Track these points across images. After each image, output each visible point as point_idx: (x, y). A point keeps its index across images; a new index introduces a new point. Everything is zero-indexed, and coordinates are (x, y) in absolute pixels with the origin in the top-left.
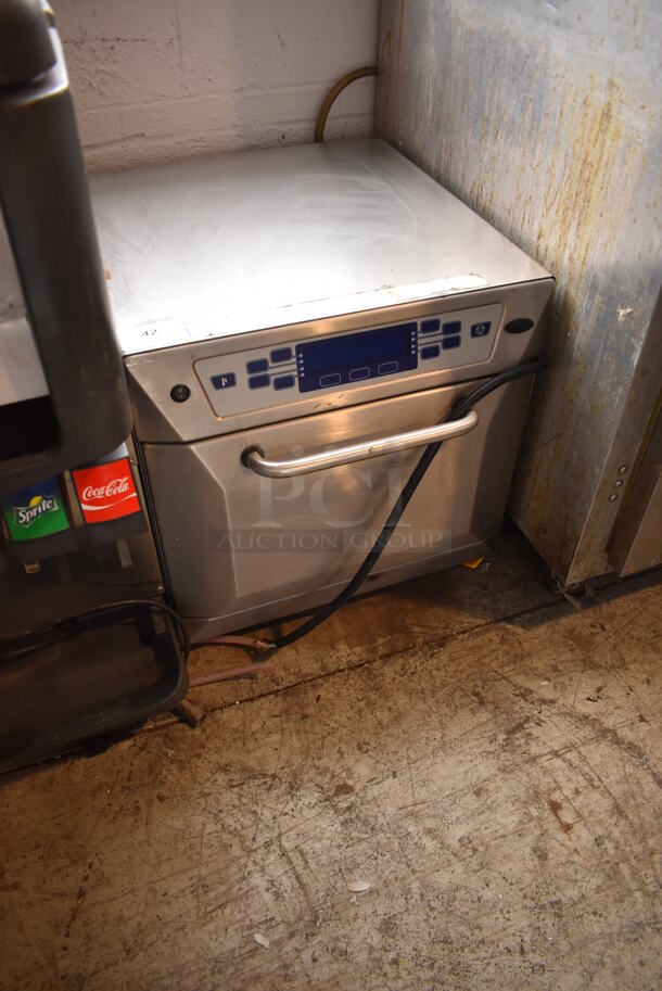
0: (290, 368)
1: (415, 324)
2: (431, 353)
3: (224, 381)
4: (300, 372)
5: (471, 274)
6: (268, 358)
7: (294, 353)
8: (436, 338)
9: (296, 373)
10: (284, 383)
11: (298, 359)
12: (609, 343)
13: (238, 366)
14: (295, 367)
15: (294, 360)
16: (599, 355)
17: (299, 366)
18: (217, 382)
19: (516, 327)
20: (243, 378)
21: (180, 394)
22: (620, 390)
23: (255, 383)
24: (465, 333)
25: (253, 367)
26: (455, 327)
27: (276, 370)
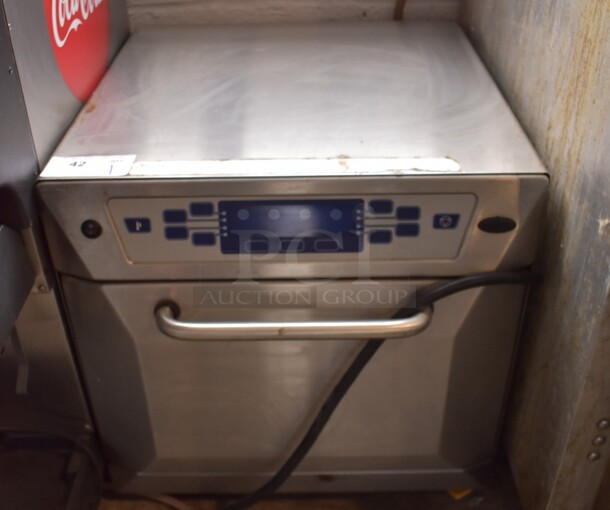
0: (211, 224)
1: (362, 201)
2: (380, 237)
3: (138, 225)
4: (222, 231)
5: (448, 157)
6: (187, 209)
7: (216, 209)
8: (389, 222)
9: (217, 232)
10: (204, 239)
11: (221, 217)
12: (589, 261)
13: (154, 212)
14: (217, 224)
15: (216, 217)
16: (581, 274)
17: (222, 224)
18: (131, 224)
19: (495, 225)
20: (159, 226)
21: (92, 230)
22: (594, 321)
23: (173, 234)
24: (425, 222)
25: (171, 216)
26: (414, 213)
27: (195, 224)
